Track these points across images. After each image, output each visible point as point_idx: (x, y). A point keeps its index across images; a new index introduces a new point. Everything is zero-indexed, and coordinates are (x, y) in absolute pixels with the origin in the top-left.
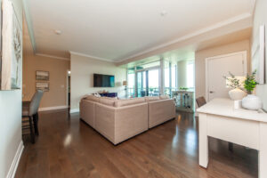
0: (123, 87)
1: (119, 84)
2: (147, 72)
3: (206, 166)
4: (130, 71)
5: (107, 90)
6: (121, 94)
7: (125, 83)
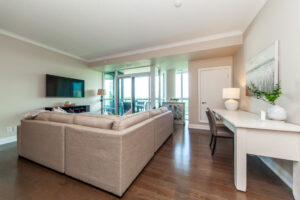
0: (99, 97)
1: (91, 93)
2: (133, 78)
3: (244, 190)
4: (107, 76)
5: (71, 101)
6: (95, 106)
7: (101, 92)
